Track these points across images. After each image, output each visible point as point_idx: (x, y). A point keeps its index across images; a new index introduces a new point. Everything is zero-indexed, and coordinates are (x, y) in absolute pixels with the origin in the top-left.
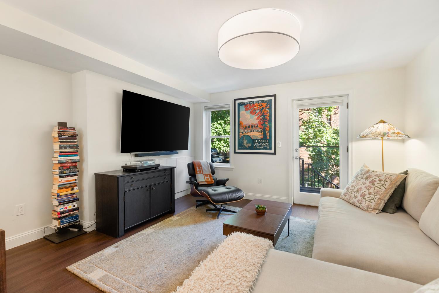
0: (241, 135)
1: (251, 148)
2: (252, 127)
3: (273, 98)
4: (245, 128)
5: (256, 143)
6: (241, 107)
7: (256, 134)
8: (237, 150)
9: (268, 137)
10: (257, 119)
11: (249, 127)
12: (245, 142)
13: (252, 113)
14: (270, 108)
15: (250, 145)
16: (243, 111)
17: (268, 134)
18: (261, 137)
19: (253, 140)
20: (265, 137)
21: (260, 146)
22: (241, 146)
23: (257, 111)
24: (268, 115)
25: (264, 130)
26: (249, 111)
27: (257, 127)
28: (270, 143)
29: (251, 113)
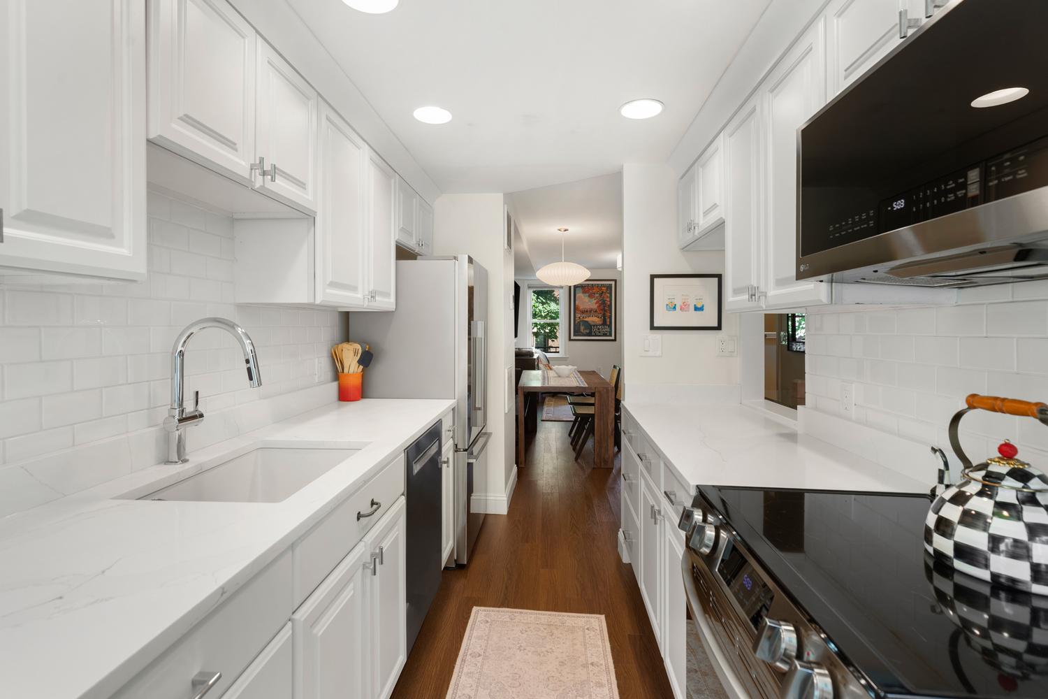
0: (578, 320)
1: (589, 334)
2: (590, 311)
3: (613, 283)
4: (583, 312)
5: (595, 329)
6: (577, 289)
7: (594, 319)
8: (572, 337)
9: (608, 323)
10: (596, 303)
11: (587, 312)
12: (582, 328)
13: (591, 296)
14: (611, 293)
15: (588, 331)
16: (580, 294)
17: (608, 320)
18: (601, 323)
19: (591, 326)
20: (604, 323)
21: (600, 332)
22: (577, 332)
23: (597, 295)
24: (608, 299)
25: (604, 316)
26: (587, 294)
27: (596, 311)
28: (611, 329)
29: (589, 296)
